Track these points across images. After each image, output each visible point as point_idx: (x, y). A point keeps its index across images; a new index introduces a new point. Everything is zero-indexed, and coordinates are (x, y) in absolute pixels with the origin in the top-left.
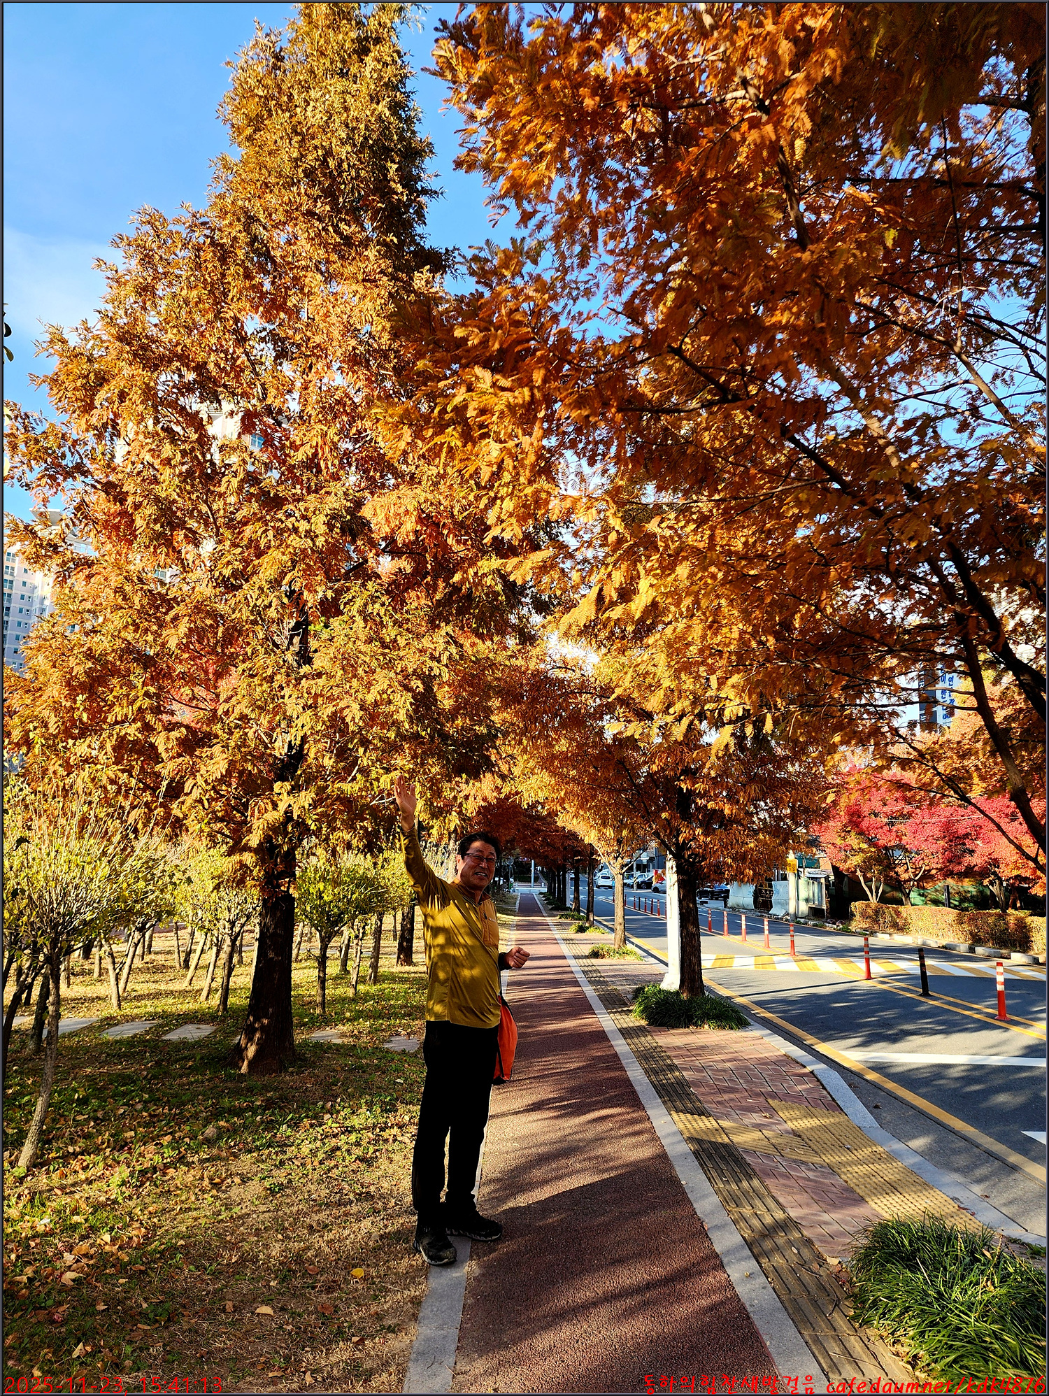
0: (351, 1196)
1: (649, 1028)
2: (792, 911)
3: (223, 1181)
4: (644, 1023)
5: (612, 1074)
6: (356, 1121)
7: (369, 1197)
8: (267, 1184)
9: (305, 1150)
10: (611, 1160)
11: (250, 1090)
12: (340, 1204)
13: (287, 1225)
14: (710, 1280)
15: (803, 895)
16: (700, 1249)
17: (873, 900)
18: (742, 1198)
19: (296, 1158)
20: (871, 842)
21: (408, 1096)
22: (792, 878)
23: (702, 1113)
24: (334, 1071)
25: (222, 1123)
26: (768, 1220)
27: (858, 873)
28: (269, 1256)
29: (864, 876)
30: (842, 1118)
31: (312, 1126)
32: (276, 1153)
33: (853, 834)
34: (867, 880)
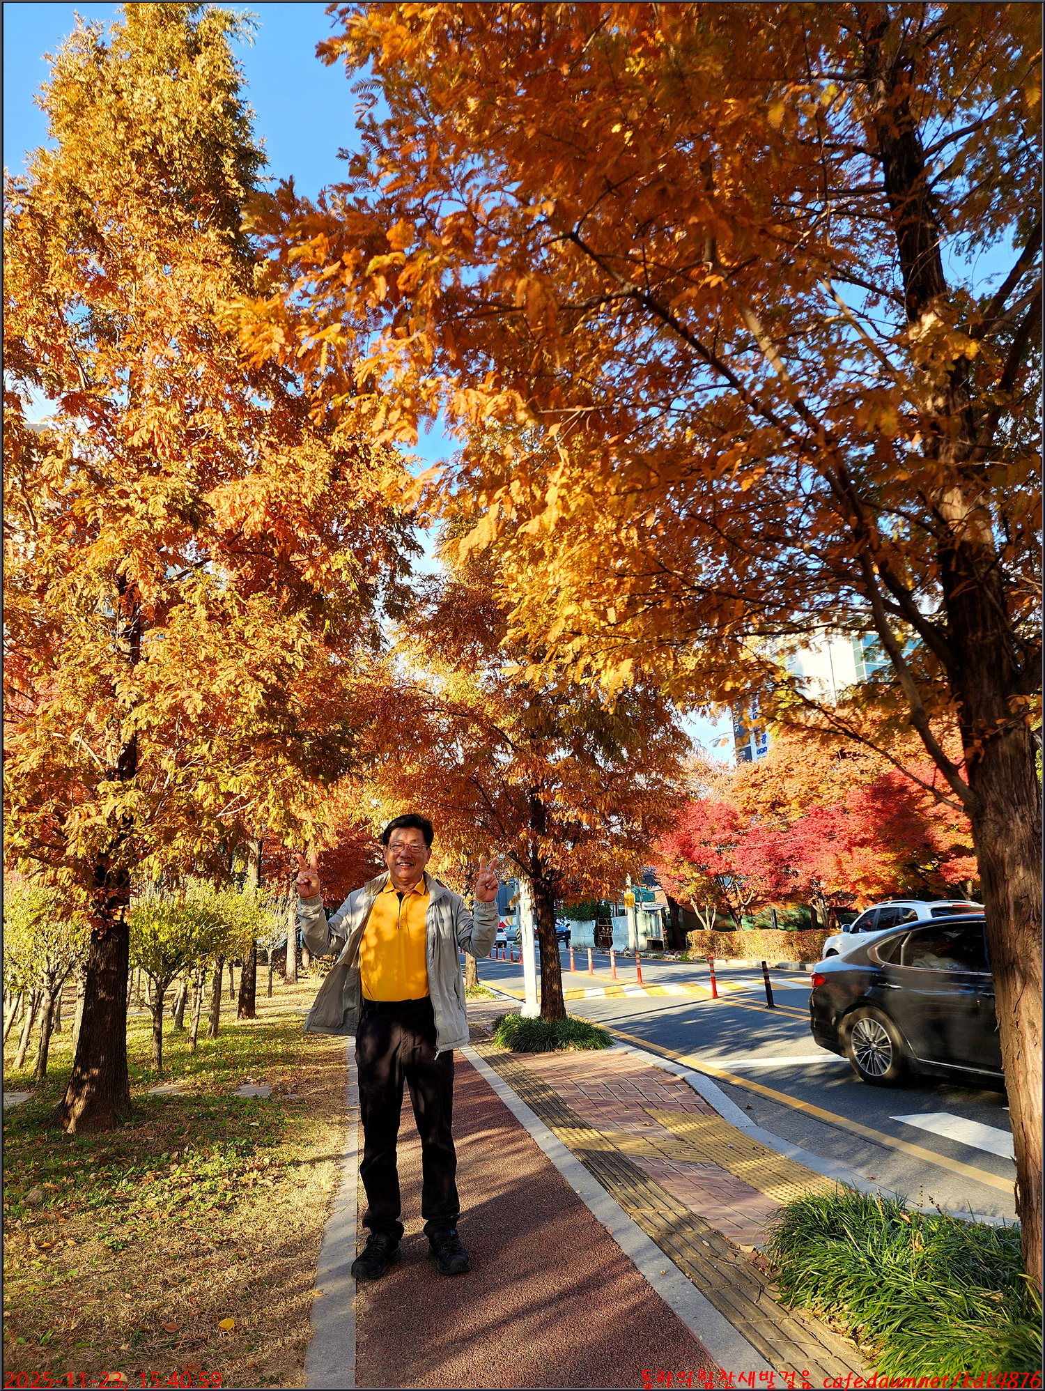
0: (210, 1245)
1: (515, 1055)
2: (631, 946)
3: (53, 1245)
4: (507, 1050)
5: (484, 1099)
6: (208, 1168)
7: (231, 1243)
8: (107, 1242)
9: (151, 1203)
10: (498, 1178)
11: (79, 1148)
12: (197, 1254)
13: (135, 1283)
14: (625, 1282)
15: (642, 929)
16: (608, 1254)
17: (707, 927)
18: (641, 1200)
19: (140, 1212)
20: (702, 870)
21: (266, 1139)
22: (630, 913)
23: (583, 1126)
24: (178, 1121)
25: (48, 1185)
26: (671, 1217)
27: (693, 903)
28: (116, 1318)
29: (698, 905)
30: (719, 1120)
31: (157, 1178)
32: (117, 1210)
33: (686, 863)
34: (702, 910)
